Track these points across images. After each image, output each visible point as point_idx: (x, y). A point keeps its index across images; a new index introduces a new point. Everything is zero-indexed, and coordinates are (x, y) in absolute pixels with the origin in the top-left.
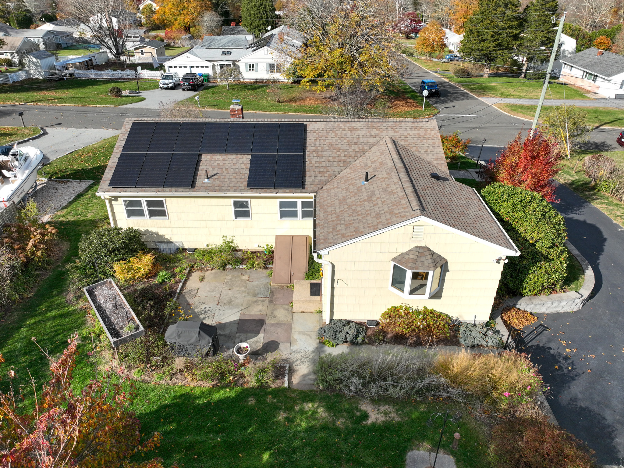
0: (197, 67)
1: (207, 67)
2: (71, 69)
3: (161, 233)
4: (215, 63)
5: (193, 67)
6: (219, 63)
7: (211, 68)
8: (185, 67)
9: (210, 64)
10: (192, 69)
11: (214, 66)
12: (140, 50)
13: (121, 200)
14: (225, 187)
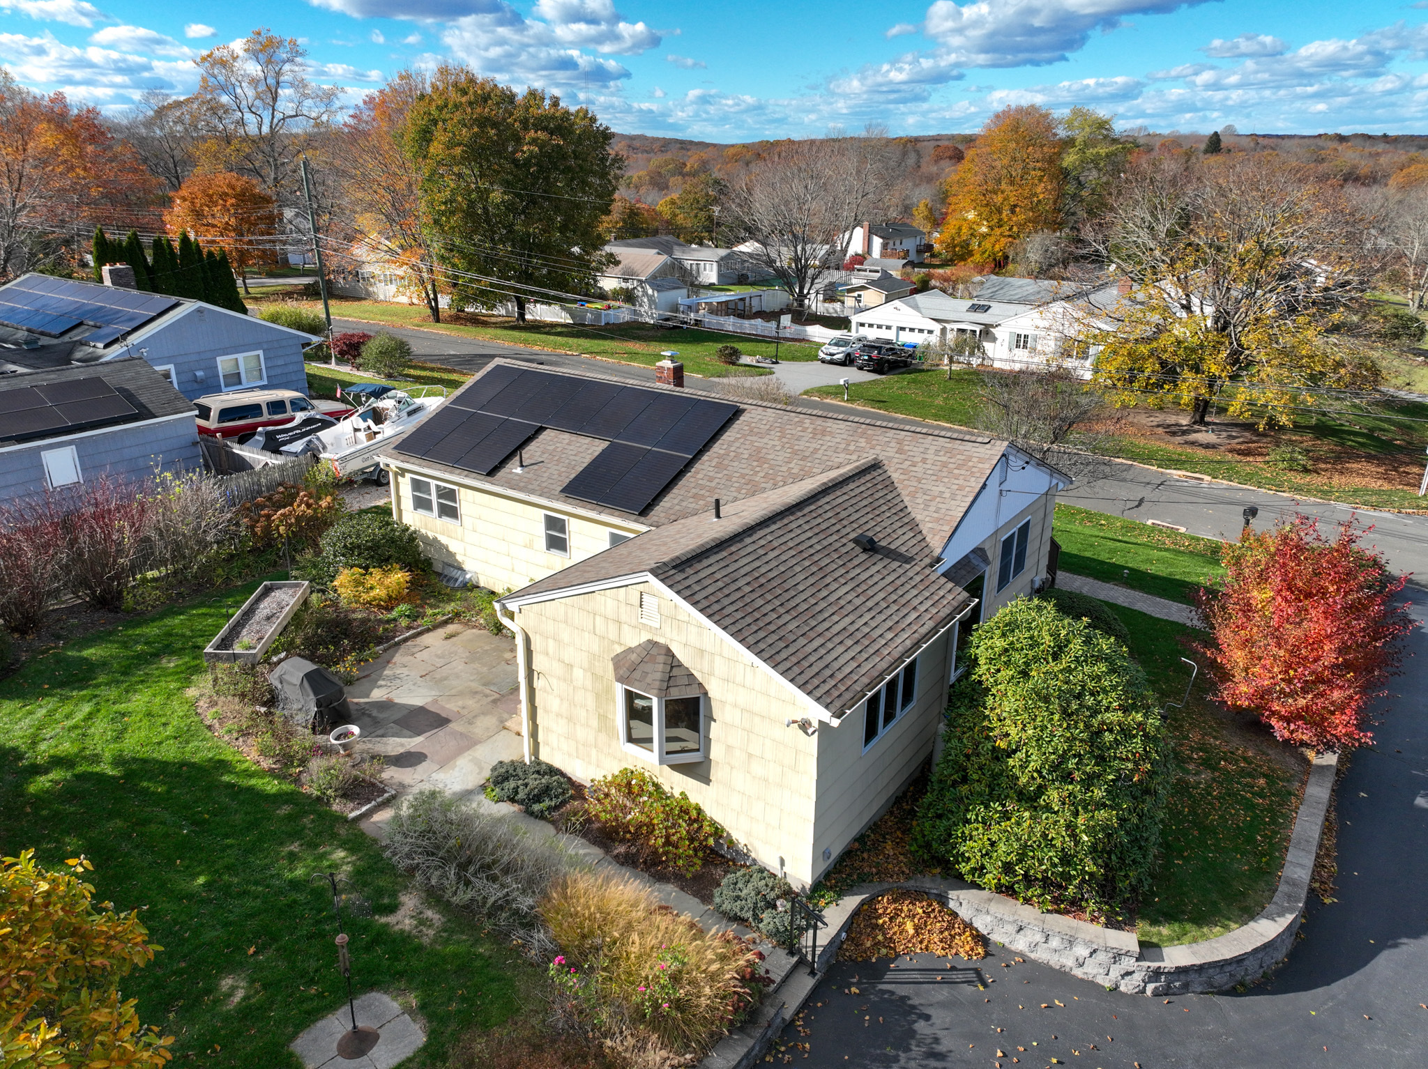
0: (912, 330)
1: (930, 332)
2: (702, 312)
3: (451, 549)
4: (948, 326)
5: (903, 329)
6: (956, 326)
7: (937, 332)
8: (888, 328)
9: (937, 327)
10: (901, 333)
11: (944, 331)
12: (856, 294)
13: (408, 476)
14: (535, 486)
